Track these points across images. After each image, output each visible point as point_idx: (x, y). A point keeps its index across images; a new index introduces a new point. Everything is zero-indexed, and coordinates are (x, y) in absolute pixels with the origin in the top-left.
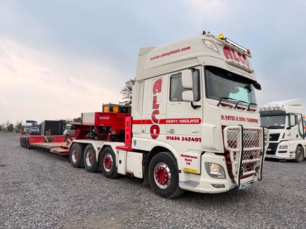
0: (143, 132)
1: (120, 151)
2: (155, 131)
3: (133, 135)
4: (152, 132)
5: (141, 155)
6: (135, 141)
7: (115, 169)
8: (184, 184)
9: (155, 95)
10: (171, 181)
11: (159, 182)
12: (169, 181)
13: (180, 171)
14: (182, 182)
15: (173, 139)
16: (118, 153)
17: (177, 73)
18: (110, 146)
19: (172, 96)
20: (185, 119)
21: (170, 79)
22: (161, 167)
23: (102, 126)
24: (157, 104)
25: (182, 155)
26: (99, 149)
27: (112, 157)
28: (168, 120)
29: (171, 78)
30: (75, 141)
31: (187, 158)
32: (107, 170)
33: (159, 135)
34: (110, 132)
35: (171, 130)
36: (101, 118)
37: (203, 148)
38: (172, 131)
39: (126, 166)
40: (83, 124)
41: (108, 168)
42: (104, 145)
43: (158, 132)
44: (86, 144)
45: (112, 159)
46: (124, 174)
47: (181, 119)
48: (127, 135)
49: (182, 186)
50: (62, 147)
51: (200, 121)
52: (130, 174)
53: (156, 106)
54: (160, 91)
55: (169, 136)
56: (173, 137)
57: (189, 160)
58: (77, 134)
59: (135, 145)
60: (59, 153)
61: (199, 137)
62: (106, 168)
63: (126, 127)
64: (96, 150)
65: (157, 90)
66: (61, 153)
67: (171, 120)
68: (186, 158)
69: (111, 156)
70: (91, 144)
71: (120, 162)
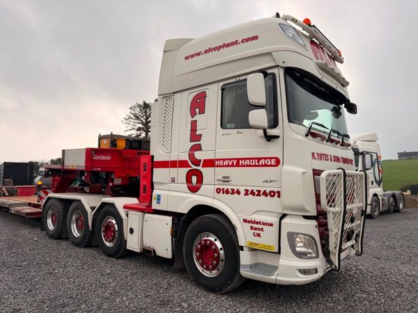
0: (173, 180)
1: (131, 212)
2: (194, 179)
3: (155, 187)
4: (189, 180)
5: (169, 219)
6: (159, 196)
7: (122, 242)
8: (249, 269)
9: (194, 119)
10: (225, 264)
11: (202, 266)
12: (222, 264)
13: (242, 248)
14: (245, 266)
15: (227, 192)
16: (127, 215)
17: (234, 80)
18: (113, 204)
19: (225, 120)
20: (250, 159)
21: (220, 92)
22: (206, 241)
23: (99, 171)
24: (198, 133)
25: (245, 221)
26: (93, 208)
27: (117, 223)
28: (217, 160)
29: (223, 90)
30: (51, 195)
31: (255, 226)
32: (108, 244)
33: (203, 187)
34: (112, 181)
35: (224, 177)
36: (96, 158)
37: (285, 208)
38: (226, 180)
39: (142, 238)
40: (65, 167)
41: (109, 242)
42: (102, 203)
43: (200, 180)
44: (71, 201)
45: (116, 226)
46: (138, 251)
47: (242, 159)
48: (144, 186)
49: (245, 272)
50: (30, 204)
51: (278, 162)
52: (149, 252)
53: (195, 136)
54: (202, 112)
55: (221, 187)
56: (227, 190)
57: (259, 229)
58: (56, 184)
59: (158, 203)
60: (24, 215)
61: (275, 190)
62: (106, 240)
63: (143, 173)
64: (89, 210)
65: (197, 110)
66: (28, 214)
67: (224, 160)
68: (252, 225)
69: (114, 222)
70: (80, 201)
71: (132, 231)
